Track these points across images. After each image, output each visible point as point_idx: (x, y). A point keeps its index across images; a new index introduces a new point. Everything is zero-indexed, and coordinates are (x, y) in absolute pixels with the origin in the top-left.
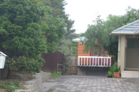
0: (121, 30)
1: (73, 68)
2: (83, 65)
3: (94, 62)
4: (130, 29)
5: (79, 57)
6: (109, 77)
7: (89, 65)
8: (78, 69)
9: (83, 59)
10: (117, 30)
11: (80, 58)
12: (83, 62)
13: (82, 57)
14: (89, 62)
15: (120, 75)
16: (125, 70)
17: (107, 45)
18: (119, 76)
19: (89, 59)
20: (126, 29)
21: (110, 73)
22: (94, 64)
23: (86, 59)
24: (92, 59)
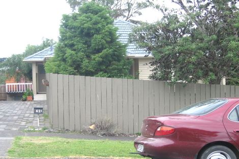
0: (31, 57)
1: (3, 95)
2: (11, 91)
3: (21, 88)
4: (39, 56)
5: (7, 84)
6: (23, 101)
7: (16, 91)
8: (7, 95)
9: (11, 86)
10: (27, 58)
11: (8, 86)
12: (11, 88)
13: (9, 84)
14: (16, 88)
15: (33, 98)
16: (37, 93)
17: (26, 72)
18: (31, 99)
19: (16, 85)
20: (36, 56)
21: (24, 97)
22: (21, 90)
23: (13, 86)
24: (18, 85)
